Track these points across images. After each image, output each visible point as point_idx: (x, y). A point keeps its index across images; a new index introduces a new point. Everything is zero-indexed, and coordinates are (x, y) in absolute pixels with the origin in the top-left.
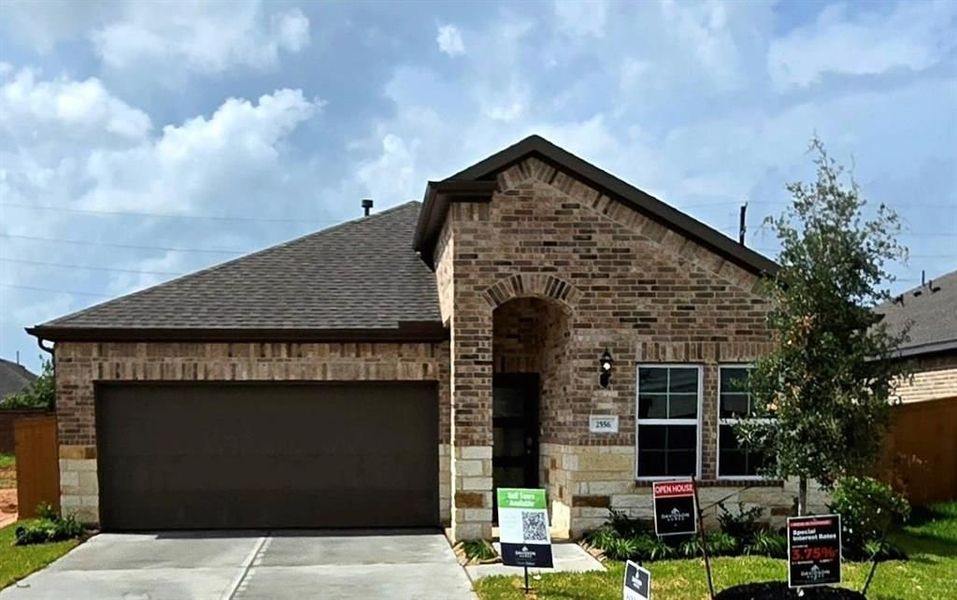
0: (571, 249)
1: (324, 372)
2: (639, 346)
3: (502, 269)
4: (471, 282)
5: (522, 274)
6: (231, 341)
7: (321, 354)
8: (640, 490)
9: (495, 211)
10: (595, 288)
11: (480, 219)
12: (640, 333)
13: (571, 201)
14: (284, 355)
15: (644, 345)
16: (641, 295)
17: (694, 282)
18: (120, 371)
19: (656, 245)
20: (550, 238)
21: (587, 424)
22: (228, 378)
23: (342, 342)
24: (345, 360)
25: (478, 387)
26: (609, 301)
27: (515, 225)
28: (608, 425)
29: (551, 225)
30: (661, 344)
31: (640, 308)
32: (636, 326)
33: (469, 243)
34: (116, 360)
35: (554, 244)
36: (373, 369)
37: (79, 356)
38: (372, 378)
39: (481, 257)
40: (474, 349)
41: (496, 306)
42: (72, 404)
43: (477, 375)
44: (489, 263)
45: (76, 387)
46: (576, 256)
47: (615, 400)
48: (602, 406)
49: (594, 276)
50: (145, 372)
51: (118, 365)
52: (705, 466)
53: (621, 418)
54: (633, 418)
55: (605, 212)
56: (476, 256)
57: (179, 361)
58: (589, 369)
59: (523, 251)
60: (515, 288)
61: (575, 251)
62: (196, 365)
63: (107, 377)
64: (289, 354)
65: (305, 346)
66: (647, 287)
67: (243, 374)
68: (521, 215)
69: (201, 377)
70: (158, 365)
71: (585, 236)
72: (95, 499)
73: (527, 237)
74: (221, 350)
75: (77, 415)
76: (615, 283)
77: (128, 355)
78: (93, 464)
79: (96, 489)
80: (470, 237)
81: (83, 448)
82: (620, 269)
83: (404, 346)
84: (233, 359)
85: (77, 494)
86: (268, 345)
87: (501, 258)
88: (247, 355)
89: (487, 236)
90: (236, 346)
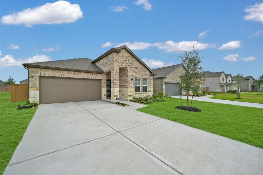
1: (85, 77)
4: (116, 64)
5: (122, 64)
6: (68, 71)
7: (84, 74)
8: (135, 94)
9: (119, 55)
11: (117, 56)
13: (128, 55)
14: (78, 74)
15: (136, 75)
17: (140, 68)
18: (45, 74)
20: (125, 60)
22: (68, 77)
23: (88, 73)
24: (88, 75)
27: (122, 57)
29: (126, 58)
32: (135, 73)
34: (44, 72)
36: (92, 77)
37: (35, 71)
38: (92, 78)
40: (117, 74)
41: (119, 68)
42: (33, 80)
45: (34, 77)
46: (129, 63)
47: (133, 82)
50: (51, 75)
51: (45, 73)
52: (141, 91)
56: (117, 61)
57: (58, 73)
59: (122, 61)
60: (122, 66)
62: (62, 74)
63: (42, 75)
64: (79, 74)
65: (82, 73)
66: (136, 68)
67: (71, 77)
68: (122, 56)
69: (63, 76)
70: (54, 74)
71: (129, 60)
72: (38, 98)
73: (123, 59)
74: (67, 72)
75: (34, 82)
76: (133, 67)
77: (47, 71)
78: (38, 92)
79: (38, 96)
80: (116, 58)
81: (36, 89)
82: (133, 65)
83: (97, 74)
84: (69, 74)
85: (34, 97)
86: (75, 72)
87: (120, 61)
88: (72, 73)
89: (118, 58)
90: (69, 72)
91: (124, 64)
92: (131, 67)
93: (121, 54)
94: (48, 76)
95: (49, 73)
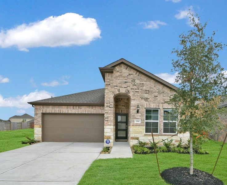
0: (131, 83)
1: (85, 112)
2: (145, 104)
3: (115, 87)
4: (108, 90)
5: (120, 89)
7: (85, 108)
8: (145, 136)
9: (114, 75)
10: (136, 92)
11: (111, 77)
12: (146, 101)
13: (131, 73)
15: (147, 104)
16: (146, 93)
17: (157, 91)
18: (46, 111)
19: (149, 83)
20: (126, 81)
21: (134, 121)
22: (67, 113)
23: (89, 106)
24: (90, 109)
25: (110, 113)
26: (139, 95)
27: (118, 78)
28: (139, 122)
29: (126, 78)
30: (150, 104)
31: (146, 96)
32: (145, 100)
33: (109, 82)
34: (46, 109)
35: (127, 82)
36: (95, 111)
37: (39, 108)
38: (95, 113)
39: (111, 85)
40: (109, 104)
41: (114, 95)
42: (37, 117)
43: (110, 110)
44: (113, 86)
45: (38, 114)
46: (132, 85)
47: (140, 116)
48: (137, 117)
49: (135, 89)
50: (51, 111)
52: (160, 131)
53: (141, 120)
54: (144, 120)
55: (138, 75)
56: (110, 85)
57: (58, 109)
58: (135, 109)
59: (120, 84)
60: (118, 91)
61: (131, 84)
62: (61, 110)
63: (44, 112)
64: (79, 108)
65: (82, 107)
66: (147, 92)
67: (70, 112)
68: (120, 76)
69: (62, 112)
70: (54, 110)
71: (134, 81)
72: (41, 136)
73: (121, 81)
74: (66, 107)
75: (38, 119)
76: (140, 91)
77: (48, 108)
78: (41, 129)
79: (41, 133)
80: (109, 81)
81: (39, 126)
82: (141, 88)
83: (101, 107)
84: (68, 109)
85: (37, 134)
86: (75, 106)
87: (115, 85)
88: (71, 108)
89: (112, 80)
90: (69, 106)
91: (123, 87)
92: (137, 90)
93: (119, 74)
94: (48, 112)
95: (49, 110)
